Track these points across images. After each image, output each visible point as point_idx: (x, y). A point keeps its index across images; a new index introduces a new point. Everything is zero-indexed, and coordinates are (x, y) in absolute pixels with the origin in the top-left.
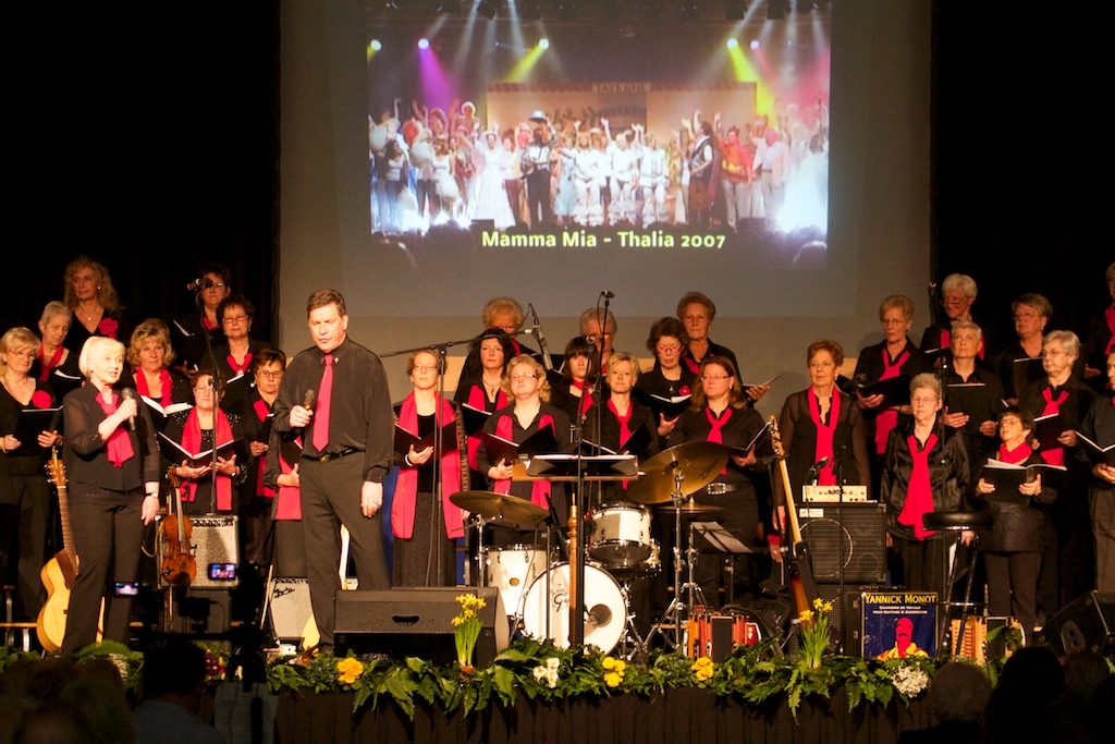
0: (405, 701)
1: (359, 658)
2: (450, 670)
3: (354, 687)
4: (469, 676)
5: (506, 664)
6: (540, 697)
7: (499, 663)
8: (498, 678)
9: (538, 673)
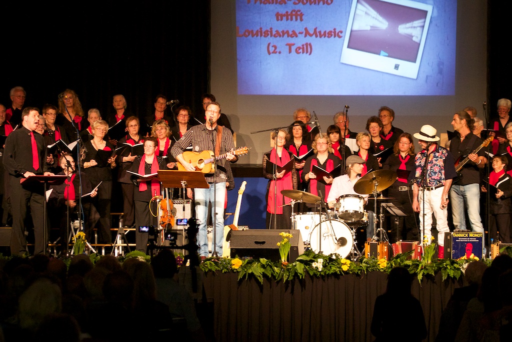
0: (259, 276)
1: (241, 258)
2: (278, 264)
3: (238, 270)
4: (285, 266)
5: (301, 261)
6: (315, 275)
7: (298, 261)
8: (297, 267)
9: (314, 265)
